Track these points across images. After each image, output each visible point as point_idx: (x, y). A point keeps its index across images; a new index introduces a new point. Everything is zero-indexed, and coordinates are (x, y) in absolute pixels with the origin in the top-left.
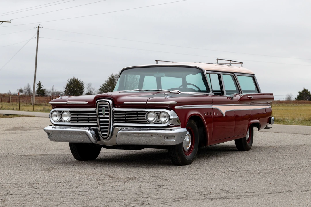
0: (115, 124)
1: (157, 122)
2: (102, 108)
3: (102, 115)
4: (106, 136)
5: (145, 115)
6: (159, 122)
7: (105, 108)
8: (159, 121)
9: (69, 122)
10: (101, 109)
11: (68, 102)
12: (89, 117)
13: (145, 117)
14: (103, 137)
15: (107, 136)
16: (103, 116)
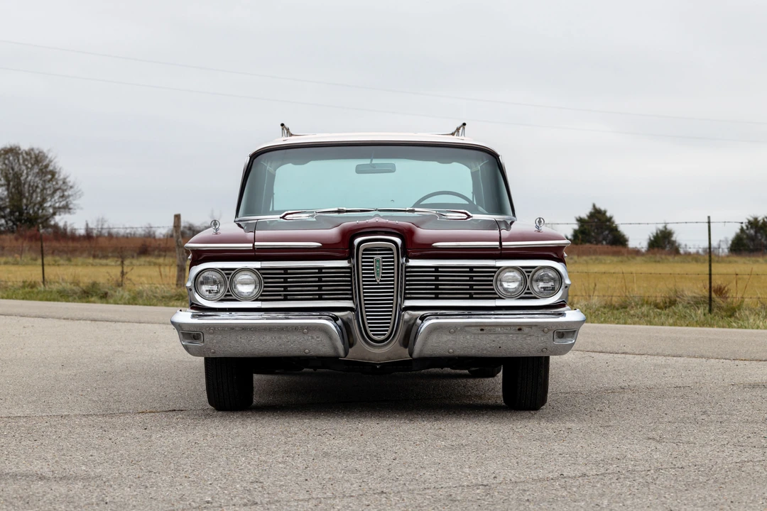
0: (408, 303)
1: (526, 293)
2: (372, 258)
3: (374, 277)
4: (384, 335)
5: (493, 276)
6: (531, 293)
7: (383, 258)
8: (531, 291)
9: (257, 300)
10: (372, 262)
11: (256, 244)
12: (320, 285)
13: (492, 281)
14: (376, 337)
15: (386, 336)
16: (375, 281)
